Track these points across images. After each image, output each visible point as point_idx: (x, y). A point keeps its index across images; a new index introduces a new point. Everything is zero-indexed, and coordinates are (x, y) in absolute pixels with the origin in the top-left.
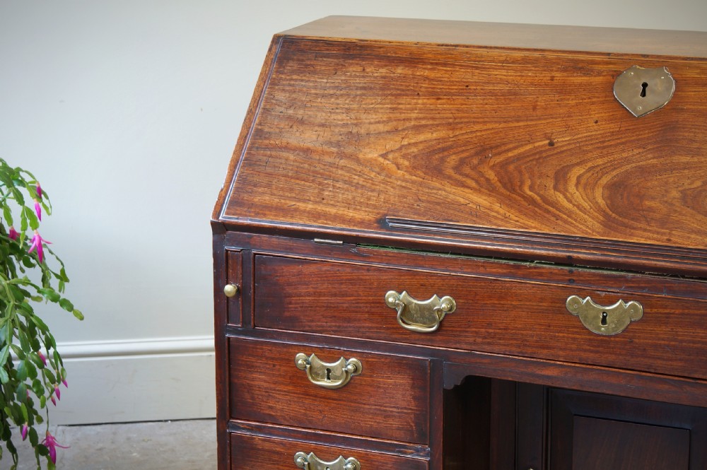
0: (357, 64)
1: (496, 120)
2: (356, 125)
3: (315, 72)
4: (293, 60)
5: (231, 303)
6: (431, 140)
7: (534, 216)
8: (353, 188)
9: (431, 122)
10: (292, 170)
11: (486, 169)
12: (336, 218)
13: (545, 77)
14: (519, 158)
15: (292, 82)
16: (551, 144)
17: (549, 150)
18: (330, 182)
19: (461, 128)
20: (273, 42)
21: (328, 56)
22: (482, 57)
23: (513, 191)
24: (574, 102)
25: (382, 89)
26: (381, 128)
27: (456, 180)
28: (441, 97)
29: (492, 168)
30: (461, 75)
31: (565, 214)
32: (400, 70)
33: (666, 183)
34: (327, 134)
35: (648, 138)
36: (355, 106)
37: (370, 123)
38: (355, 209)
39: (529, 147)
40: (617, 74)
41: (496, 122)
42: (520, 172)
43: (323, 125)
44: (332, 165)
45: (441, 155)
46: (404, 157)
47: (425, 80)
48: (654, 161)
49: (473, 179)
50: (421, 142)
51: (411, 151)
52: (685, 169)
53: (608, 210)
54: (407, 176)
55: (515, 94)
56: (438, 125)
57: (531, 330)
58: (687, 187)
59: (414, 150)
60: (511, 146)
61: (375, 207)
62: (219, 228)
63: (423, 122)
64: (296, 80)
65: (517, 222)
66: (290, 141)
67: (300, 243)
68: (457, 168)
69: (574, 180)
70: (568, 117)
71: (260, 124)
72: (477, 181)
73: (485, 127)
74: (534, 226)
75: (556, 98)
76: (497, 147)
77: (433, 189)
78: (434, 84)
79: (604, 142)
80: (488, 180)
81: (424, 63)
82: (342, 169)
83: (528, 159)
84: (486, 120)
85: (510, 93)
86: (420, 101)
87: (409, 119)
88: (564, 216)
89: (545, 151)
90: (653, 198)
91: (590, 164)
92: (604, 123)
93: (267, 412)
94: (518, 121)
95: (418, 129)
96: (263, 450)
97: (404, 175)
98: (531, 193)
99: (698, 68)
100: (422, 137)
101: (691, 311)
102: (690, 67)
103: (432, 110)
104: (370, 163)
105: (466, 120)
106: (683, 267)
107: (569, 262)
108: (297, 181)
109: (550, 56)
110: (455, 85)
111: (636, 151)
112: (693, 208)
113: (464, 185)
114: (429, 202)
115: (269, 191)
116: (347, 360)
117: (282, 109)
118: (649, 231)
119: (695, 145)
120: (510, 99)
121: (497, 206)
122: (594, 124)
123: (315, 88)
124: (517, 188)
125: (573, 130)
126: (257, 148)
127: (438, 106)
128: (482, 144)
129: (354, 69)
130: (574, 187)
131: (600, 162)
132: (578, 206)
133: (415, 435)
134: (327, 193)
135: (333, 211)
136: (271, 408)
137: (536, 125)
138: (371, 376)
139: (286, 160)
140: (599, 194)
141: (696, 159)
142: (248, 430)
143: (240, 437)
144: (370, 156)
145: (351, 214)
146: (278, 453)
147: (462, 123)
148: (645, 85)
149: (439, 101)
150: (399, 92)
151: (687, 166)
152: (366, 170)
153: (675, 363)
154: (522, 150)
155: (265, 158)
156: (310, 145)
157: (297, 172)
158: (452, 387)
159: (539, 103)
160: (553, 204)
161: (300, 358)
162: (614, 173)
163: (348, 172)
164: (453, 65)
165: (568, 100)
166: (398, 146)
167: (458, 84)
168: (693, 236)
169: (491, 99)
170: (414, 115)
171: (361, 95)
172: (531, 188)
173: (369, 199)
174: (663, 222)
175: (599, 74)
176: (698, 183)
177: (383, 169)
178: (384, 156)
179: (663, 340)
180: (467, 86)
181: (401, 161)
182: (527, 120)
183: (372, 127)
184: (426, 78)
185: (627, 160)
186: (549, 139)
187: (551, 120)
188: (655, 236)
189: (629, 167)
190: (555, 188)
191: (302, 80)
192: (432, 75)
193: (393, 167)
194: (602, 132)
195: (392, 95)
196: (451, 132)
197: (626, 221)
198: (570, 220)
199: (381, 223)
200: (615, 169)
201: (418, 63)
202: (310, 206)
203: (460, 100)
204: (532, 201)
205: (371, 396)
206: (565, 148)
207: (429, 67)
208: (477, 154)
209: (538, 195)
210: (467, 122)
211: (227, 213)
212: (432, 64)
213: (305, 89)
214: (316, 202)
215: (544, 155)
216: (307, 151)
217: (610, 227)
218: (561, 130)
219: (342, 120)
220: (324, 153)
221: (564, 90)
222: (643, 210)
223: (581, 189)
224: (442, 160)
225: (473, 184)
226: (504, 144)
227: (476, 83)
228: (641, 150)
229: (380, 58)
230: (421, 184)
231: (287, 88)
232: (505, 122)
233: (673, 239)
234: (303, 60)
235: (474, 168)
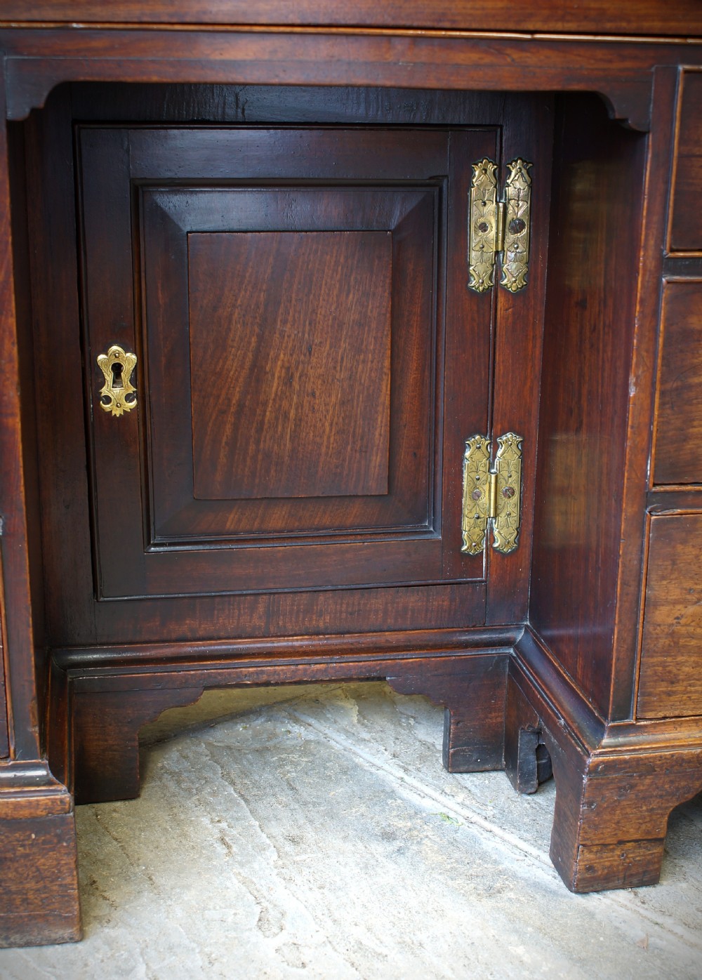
158: (26, 113)
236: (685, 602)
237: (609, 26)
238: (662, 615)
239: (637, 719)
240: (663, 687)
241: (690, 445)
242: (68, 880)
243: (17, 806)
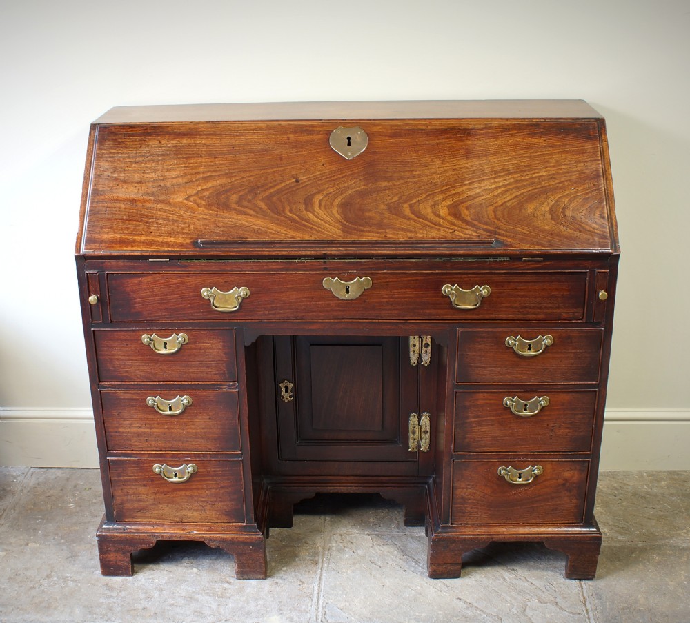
0: (154, 139)
1: (257, 168)
2: (163, 180)
3: (126, 147)
4: (109, 139)
5: (93, 308)
6: (217, 186)
7: (296, 229)
8: (171, 223)
9: (213, 174)
10: (125, 215)
11: (258, 202)
12: (163, 244)
13: (284, 137)
14: (278, 192)
15: (112, 155)
16: (297, 181)
17: (297, 185)
18: (154, 220)
19: (235, 176)
20: (91, 128)
21: (133, 135)
22: (238, 127)
23: (279, 214)
24: (306, 152)
25: (175, 154)
26: (180, 180)
27: (239, 211)
28: (217, 156)
29: (262, 200)
30: (227, 141)
31: (316, 226)
32: (185, 141)
33: (376, 200)
34: (143, 188)
35: (358, 173)
36: (159, 167)
37: (173, 178)
38: (175, 237)
39: (283, 184)
40: (329, 133)
41: (258, 170)
42: (281, 201)
43: (140, 182)
44: (152, 209)
45: (225, 195)
46: (201, 198)
48: (365, 187)
49: (251, 209)
50: (210, 188)
51: (205, 194)
52: (385, 190)
53: (343, 221)
54: (206, 211)
55: (266, 150)
56: (219, 176)
57: (300, 302)
58: (390, 202)
59: (206, 193)
60: (271, 185)
61: (188, 234)
62: (81, 260)
63: (209, 174)
64: (114, 153)
65: (286, 234)
66: (120, 195)
67: (139, 263)
68: (239, 203)
69: (317, 203)
70: (304, 163)
71: (95, 185)
72: (254, 210)
73: (251, 174)
74: (299, 236)
75: (294, 151)
76: (263, 186)
77: (226, 218)
78: (210, 148)
79: (331, 177)
80: (261, 208)
81: (201, 135)
82: (160, 211)
83: (284, 193)
84: (251, 169)
85: (262, 150)
86: (203, 161)
87: (198, 173)
88: (316, 228)
89: (294, 186)
90: (370, 211)
91: (325, 193)
92: (328, 165)
93: (125, 375)
94: (272, 168)
95: (206, 179)
96: (124, 399)
97: (203, 211)
98: (291, 215)
99: (379, 125)
100: (210, 185)
101: (402, 279)
102: (375, 125)
104: (178, 205)
105: (237, 170)
106: (398, 252)
107: (324, 257)
108: (131, 222)
109: (283, 124)
110: (225, 148)
111: (353, 182)
112: (396, 215)
113: (245, 214)
114: (224, 227)
115: (112, 231)
116: (178, 335)
117: (109, 174)
118: (372, 232)
119: (388, 175)
120: (264, 154)
121: (271, 225)
122: (322, 166)
123: (129, 157)
124: (281, 212)
125: (309, 171)
126: (97, 202)
127: (217, 162)
128: (251, 185)
129: (153, 143)
130: (318, 208)
131: (331, 190)
132: (324, 221)
133: (227, 376)
134: (153, 228)
135: (160, 239)
136: (127, 372)
137: (284, 170)
138: (195, 343)
139: (120, 208)
140: (335, 210)
141: (391, 183)
142: (112, 388)
143: (108, 393)
144: (177, 200)
145: (173, 240)
146: (134, 399)
147: (235, 172)
148: (349, 139)
149: (216, 159)
150: (187, 155)
151: (386, 189)
152: (177, 210)
153: (393, 312)
154: (279, 187)
155: (104, 209)
156: (133, 197)
157: (129, 216)
158: (250, 344)
159: (283, 155)
160: (308, 220)
161: (145, 338)
162: (342, 197)
163: (164, 212)
164: (221, 135)
165: (302, 151)
166: (195, 192)
167: (227, 147)
168: (400, 233)
169: (251, 155)
170: (201, 170)
171: (162, 160)
172: (291, 211)
173: (183, 229)
174: (380, 225)
175: (318, 133)
176: (396, 199)
177: (188, 208)
178: (187, 199)
179: (386, 298)
180: (233, 148)
181: (199, 201)
182: (278, 167)
183: (175, 181)
184: (205, 144)
185: (349, 188)
186: (294, 178)
187: (293, 166)
188: (376, 235)
189: (350, 192)
190: (306, 210)
191: (118, 153)
192: (208, 142)
193: (195, 206)
194: (328, 171)
195: (183, 158)
196: (229, 179)
197: (356, 227)
198: (320, 229)
199: (195, 244)
200: (342, 194)
201: (196, 135)
202: (143, 238)
203: (230, 157)
204: (293, 220)
205: (195, 356)
206: (307, 183)
207: (204, 137)
208: (249, 192)
209: (296, 215)
210: (239, 172)
211: (86, 249)
212: (206, 135)
213: (122, 159)
214: (147, 235)
215: (294, 189)
216: (133, 201)
217: (347, 232)
218: (302, 171)
219: (153, 178)
220: (145, 201)
221: (297, 145)
222: (366, 219)
223: (322, 208)
224: (228, 198)
225: (252, 212)
226: (267, 184)
227: (239, 146)
228: (355, 180)
229: (169, 133)
230: (216, 215)
231: (109, 159)
232: (264, 170)
233: (389, 236)
234: (116, 140)
235: (250, 201)
236: (467, 489)
237: (433, 317)
238: (458, 492)
239: (452, 524)
240: (460, 515)
241: (467, 440)
242: (262, 561)
243: (246, 538)
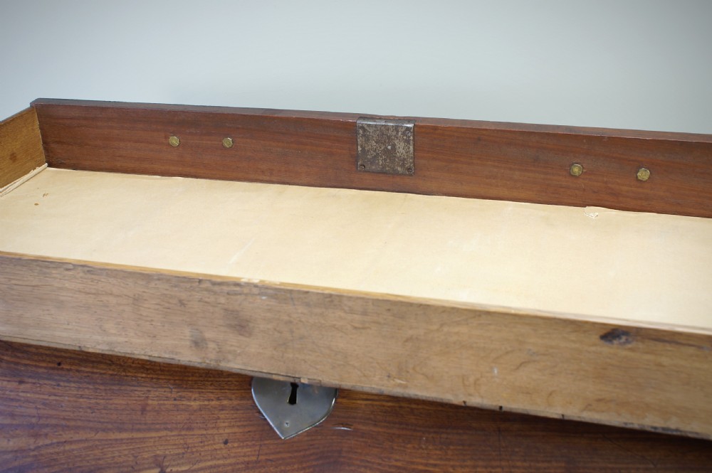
1: (91, 424)
6: (6, 452)
9: (8, 421)
24: (198, 403)
28: (26, 380)
41: (91, 429)
47: (7, 350)
56: (17, 427)
70: (189, 429)
73: (77, 437)
75: (174, 395)
78: (19, 357)
84: (79, 423)
92: (236, 445)
94: (121, 430)
103: (12, 400)
105: (54, 422)
110: (44, 361)
122: (222, 446)
125: (193, 453)
127: (21, 394)
128: (71, 466)
137: (143, 440)
147: (47, 426)
149: (22, 387)
159: (150, 402)
165: (189, 400)
167: (48, 359)
169: (88, 388)
180: (59, 364)
182: (132, 430)
187: (165, 433)
194: (232, 461)
196: (32, 440)
203: (48, 386)
210: (56, 426)
218: (177, 452)
232: (104, 430)
